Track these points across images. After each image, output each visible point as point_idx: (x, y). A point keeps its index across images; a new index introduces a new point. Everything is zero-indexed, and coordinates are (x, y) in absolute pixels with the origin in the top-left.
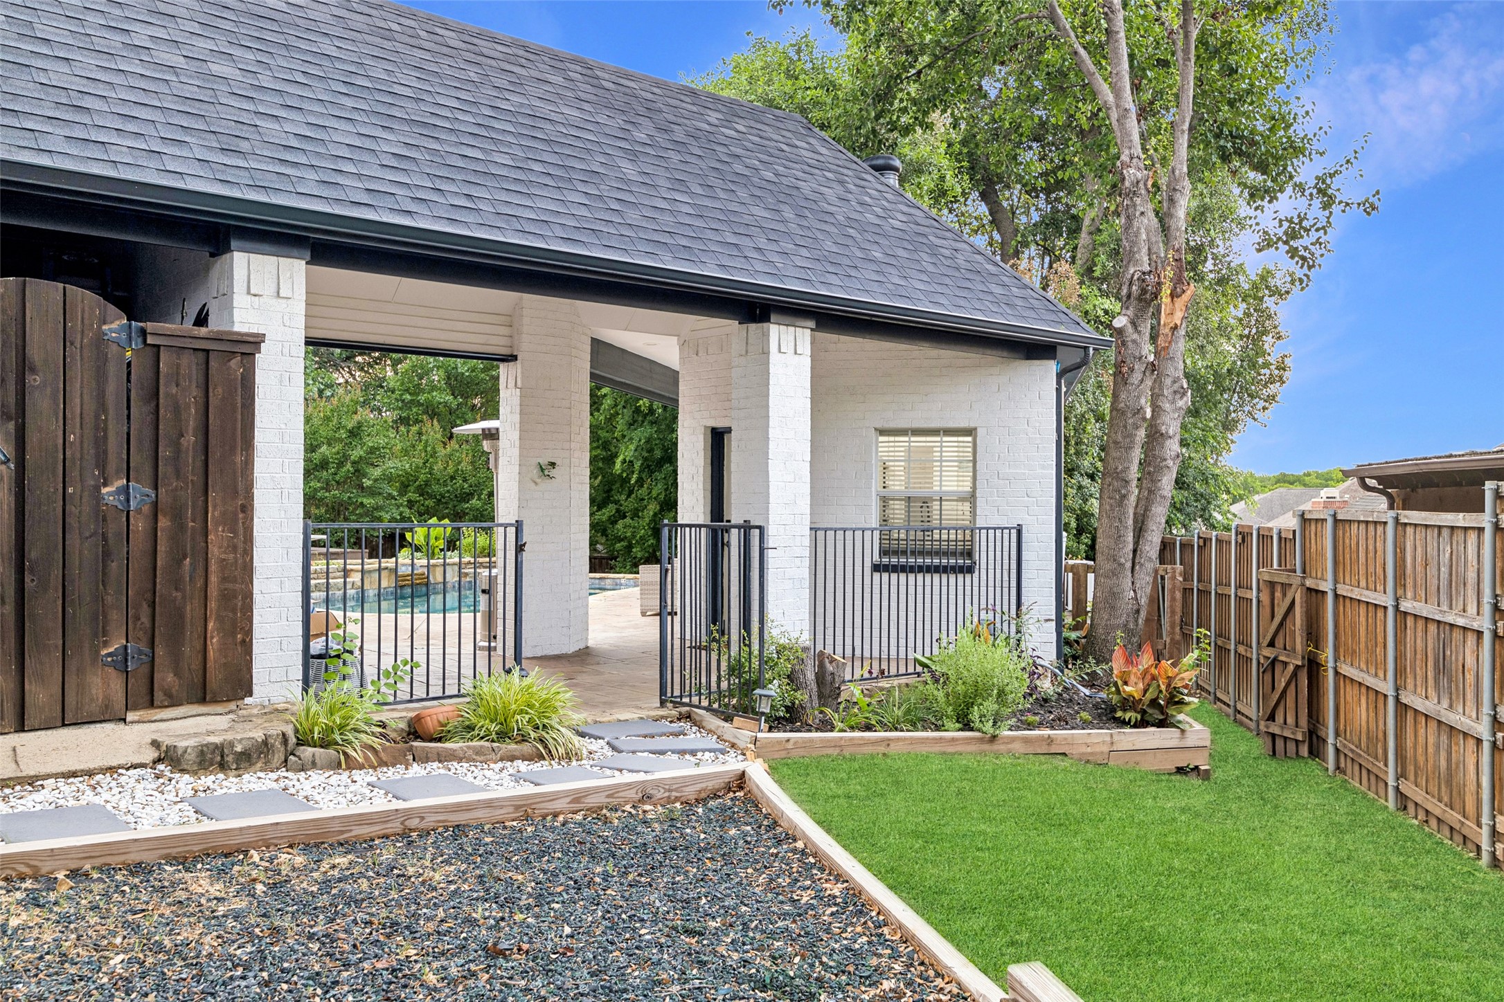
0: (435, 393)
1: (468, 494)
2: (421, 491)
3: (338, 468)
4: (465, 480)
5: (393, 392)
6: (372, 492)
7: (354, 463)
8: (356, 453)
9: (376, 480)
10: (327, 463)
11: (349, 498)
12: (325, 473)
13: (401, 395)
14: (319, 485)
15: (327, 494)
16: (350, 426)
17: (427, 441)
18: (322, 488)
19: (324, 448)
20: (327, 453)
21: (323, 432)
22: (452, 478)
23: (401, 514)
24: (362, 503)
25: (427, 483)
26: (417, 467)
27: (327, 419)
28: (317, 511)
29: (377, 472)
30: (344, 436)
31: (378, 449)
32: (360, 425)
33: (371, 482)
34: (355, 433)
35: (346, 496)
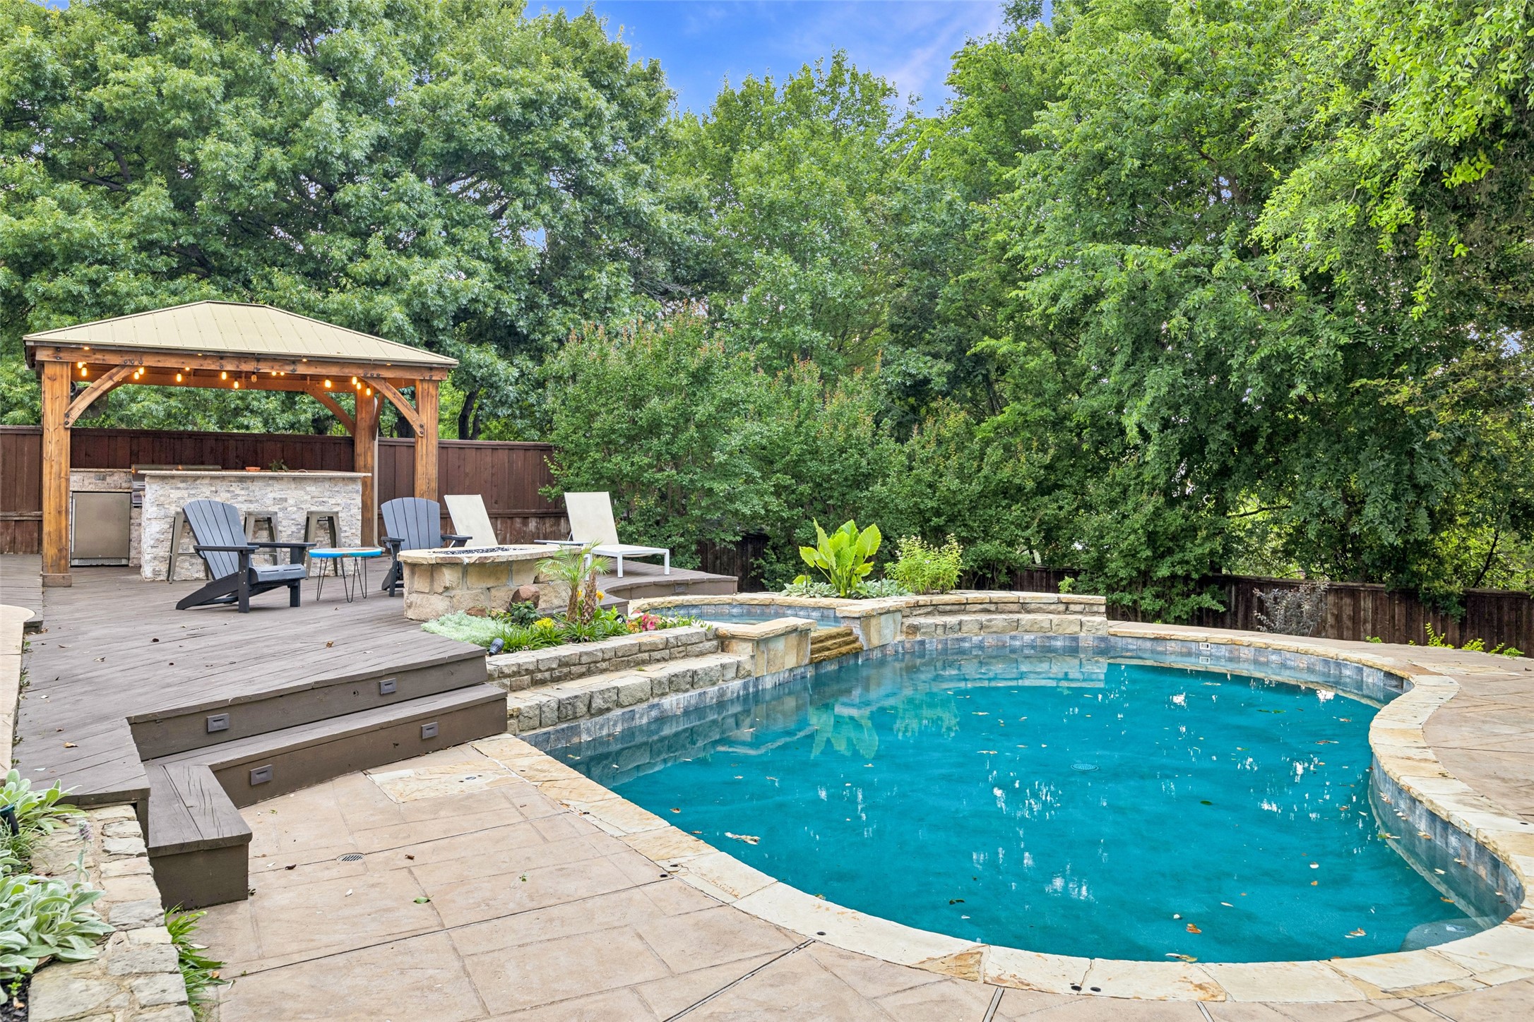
0: (796, 328)
1: (868, 476)
2: (795, 470)
3: (674, 436)
4: (862, 454)
5: (737, 326)
6: (725, 472)
7: (699, 426)
8: (703, 410)
9: (731, 454)
10: (659, 426)
11: (691, 480)
12: (655, 441)
13: (749, 331)
14: (646, 460)
15: (658, 476)
16: (693, 368)
17: (799, 393)
18: (650, 466)
19: (655, 402)
20: (660, 409)
21: (653, 377)
22: (842, 451)
23: (765, 507)
24: (711, 490)
25: (800, 461)
26: (787, 433)
27: (658, 357)
28: (643, 503)
29: (735, 441)
30: (685, 382)
31: (735, 404)
32: (707, 366)
33: (726, 457)
34: (701, 377)
35: (685, 479)
